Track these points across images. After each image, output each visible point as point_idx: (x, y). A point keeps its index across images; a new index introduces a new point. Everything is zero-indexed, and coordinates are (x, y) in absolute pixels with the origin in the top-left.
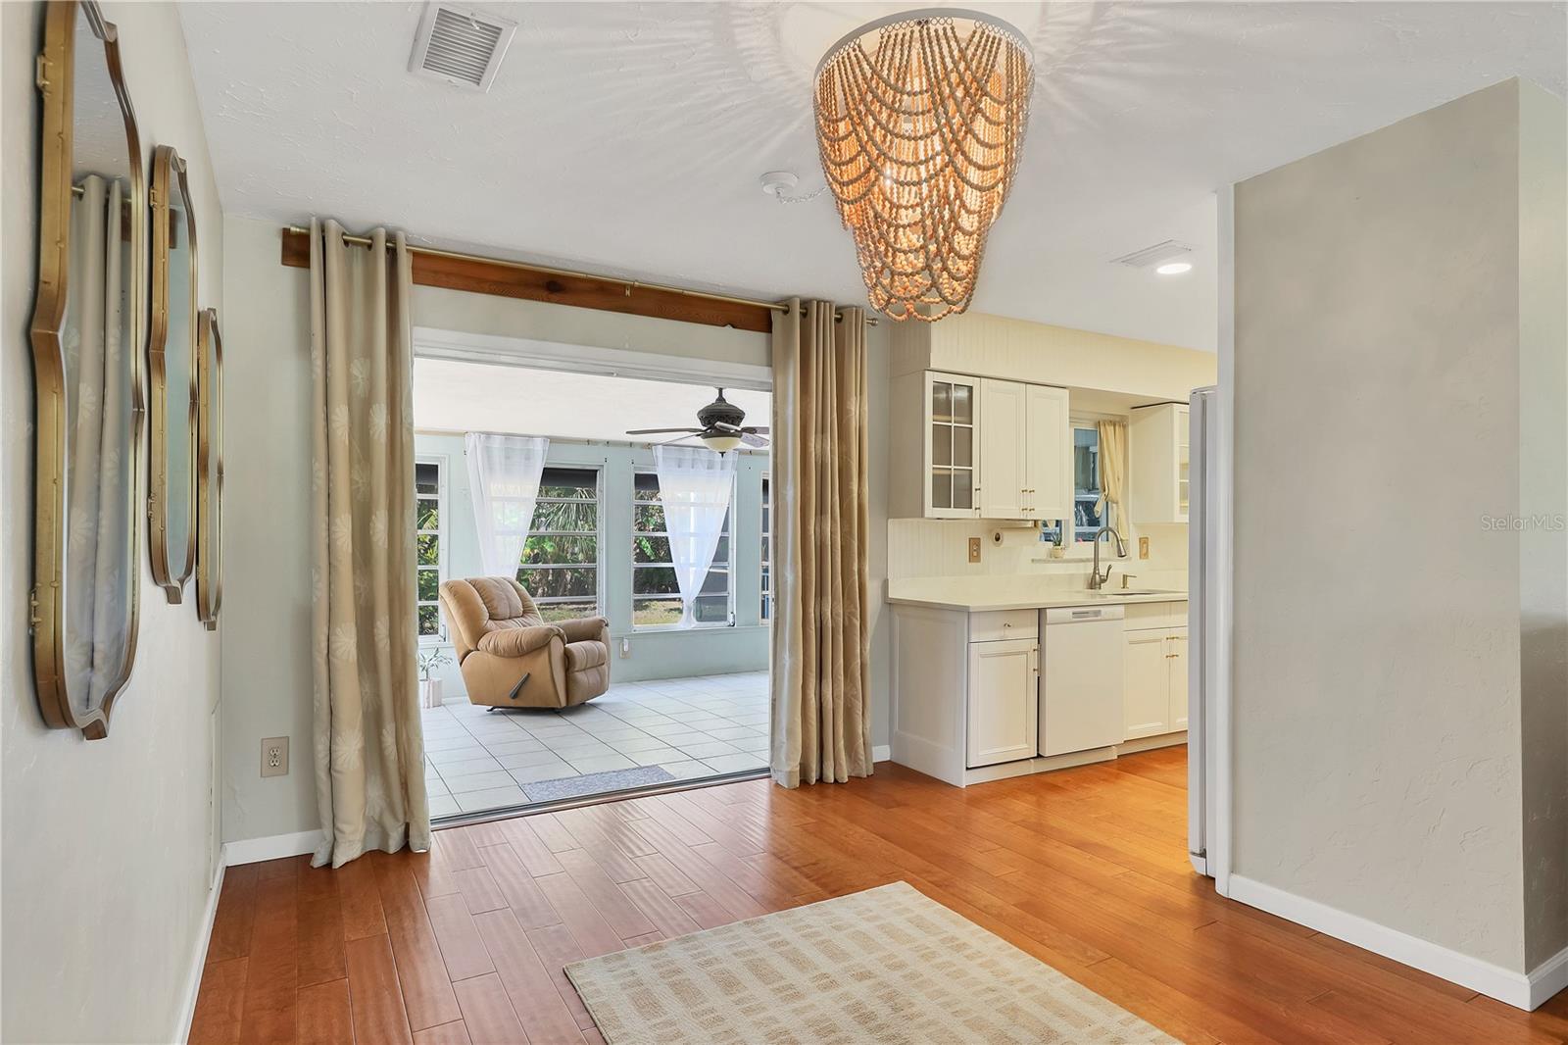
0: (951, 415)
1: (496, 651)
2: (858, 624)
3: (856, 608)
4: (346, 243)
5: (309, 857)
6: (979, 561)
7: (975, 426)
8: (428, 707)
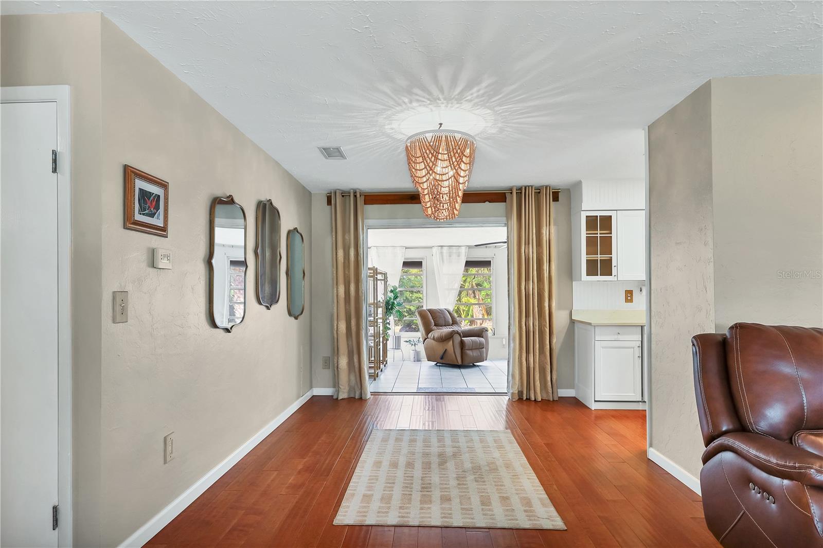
0: (598, 230)
1: (434, 339)
2: (548, 330)
3: (546, 323)
4: (343, 196)
5: (332, 396)
6: (632, 302)
7: (614, 235)
8: (415, 361)
